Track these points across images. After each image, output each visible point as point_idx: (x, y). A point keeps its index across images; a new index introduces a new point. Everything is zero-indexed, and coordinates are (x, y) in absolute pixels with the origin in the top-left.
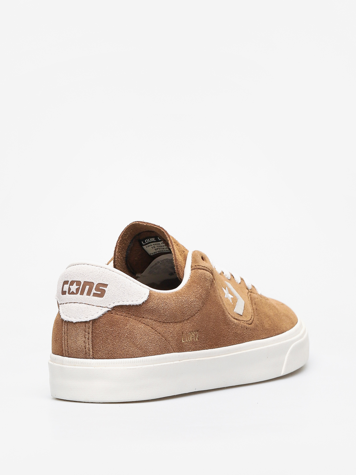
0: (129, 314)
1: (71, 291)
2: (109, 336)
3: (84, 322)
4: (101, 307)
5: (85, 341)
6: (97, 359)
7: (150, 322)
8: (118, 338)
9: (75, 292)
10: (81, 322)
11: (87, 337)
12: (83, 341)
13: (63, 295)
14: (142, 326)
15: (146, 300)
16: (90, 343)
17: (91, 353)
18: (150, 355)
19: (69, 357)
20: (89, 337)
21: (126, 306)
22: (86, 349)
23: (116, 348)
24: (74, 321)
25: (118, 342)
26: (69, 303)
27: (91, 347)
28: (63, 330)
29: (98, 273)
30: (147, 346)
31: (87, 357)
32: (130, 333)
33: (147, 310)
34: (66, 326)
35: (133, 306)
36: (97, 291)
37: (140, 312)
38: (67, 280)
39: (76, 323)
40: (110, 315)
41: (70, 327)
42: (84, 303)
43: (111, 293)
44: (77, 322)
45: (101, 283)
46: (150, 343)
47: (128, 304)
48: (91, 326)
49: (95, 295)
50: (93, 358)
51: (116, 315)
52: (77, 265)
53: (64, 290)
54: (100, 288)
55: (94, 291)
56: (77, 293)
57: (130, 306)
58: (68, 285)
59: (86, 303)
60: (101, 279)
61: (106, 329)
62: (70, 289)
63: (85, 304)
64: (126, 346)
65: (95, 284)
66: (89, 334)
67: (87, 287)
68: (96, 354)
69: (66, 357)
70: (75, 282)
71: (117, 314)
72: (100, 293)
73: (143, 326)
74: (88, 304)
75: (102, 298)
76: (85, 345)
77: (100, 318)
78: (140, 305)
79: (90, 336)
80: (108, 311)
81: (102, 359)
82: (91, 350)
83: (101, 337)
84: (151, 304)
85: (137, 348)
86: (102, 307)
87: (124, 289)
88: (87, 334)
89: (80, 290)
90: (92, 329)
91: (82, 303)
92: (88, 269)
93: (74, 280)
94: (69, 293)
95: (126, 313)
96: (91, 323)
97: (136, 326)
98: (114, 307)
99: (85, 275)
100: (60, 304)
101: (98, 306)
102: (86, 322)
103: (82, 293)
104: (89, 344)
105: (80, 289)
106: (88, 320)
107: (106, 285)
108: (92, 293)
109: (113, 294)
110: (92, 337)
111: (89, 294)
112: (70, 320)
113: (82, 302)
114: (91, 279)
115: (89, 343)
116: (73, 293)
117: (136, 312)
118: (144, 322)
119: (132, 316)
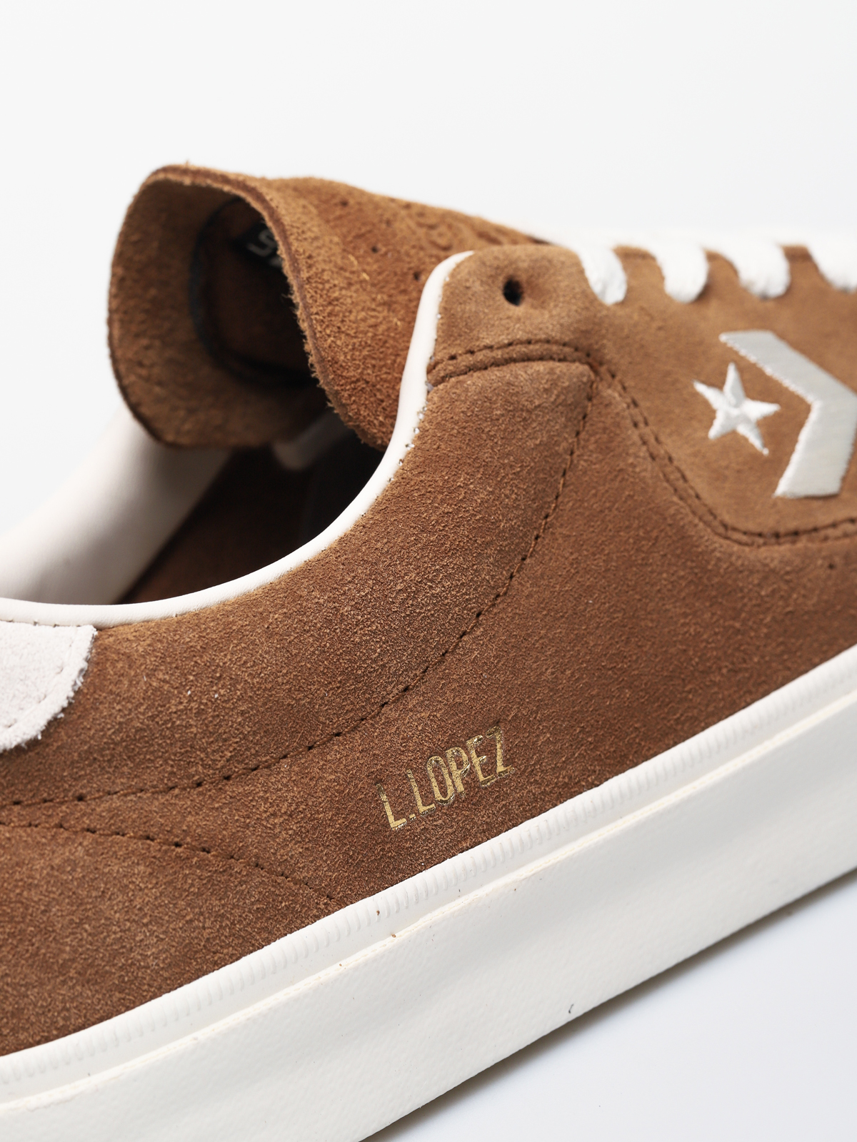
30: (131, 951)
33: (88, 752)
37: (48, 775)
46: (146, 925)
84: (106, 714)
85: (64, 982)
97: (40, 864)
117: (24, 781)
118: (87, 822)
119: (7, 812)
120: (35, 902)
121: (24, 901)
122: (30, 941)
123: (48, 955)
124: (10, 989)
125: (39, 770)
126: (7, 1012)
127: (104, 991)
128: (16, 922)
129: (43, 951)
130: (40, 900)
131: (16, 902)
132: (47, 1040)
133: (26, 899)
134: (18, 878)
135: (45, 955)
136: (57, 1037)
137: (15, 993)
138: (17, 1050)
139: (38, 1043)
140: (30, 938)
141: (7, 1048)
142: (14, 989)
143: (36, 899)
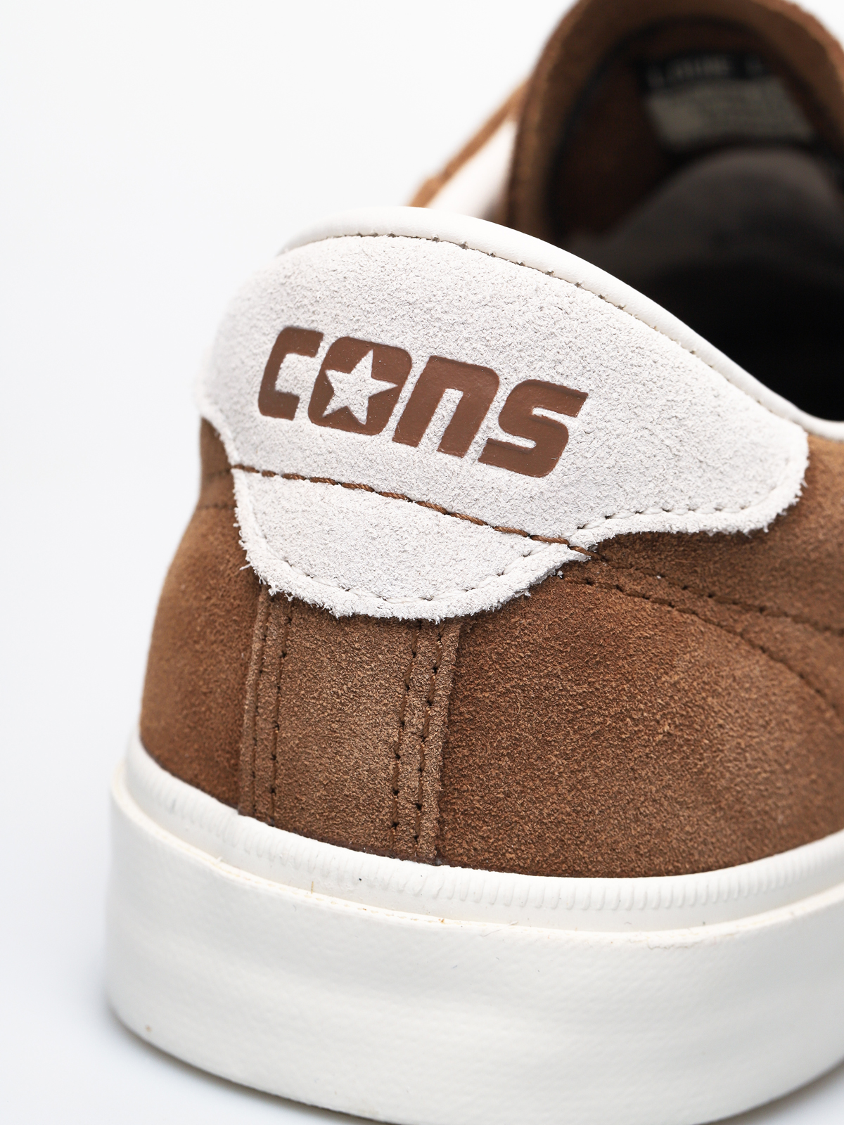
0: (685, 588)
1: (333, 405)
2: (558, 729)
3: (407, 623)
4: (526, 535)
5: (398, 745)
6: (464, 866)
7: (793, 636)
8: (611, 746)
9: (361, 415)
10: (389, 624)
11: (416, 721)
12: (386, 742)
13: (269, 419)
14: (753, 666)
15: (795, 501)
16: (432, 764)
17: (429, 825)
18: (779, 847)
19: (274, 823)
20: (426, 726)
21: (681, 537)
22: (396, 792)
23: (592, 812)
24: (341, 604)
25: (610, 772)
26: (314, 480)
27: (431, 786)
28: (256, 646)
29: (528, 316)
30: (770, 797)
31: (401, 846)
32: (688, 717)
33: (788, 562)
34: (279, 626)
35: (720, 536)
36: (514, 434)
37: (749, 574)
38: (312, 326)
39: (355, 620)
40: (578, 595)
41: (304, 638)
42: (418, 496)
43: (601, 453)
44: (355, 616)
45: (547, 379)
46: (786, 772)
47: (693, 529)
48: (449, 655)
49: (496, 454)
50: (441, 857)
51: (616, 596)
52: (385, 239)
53: (282, 385)
54: (538, 411)
55: (491, 428)
56: (374, 425)
57: (702, 538)
58: (315, 363)
59: (432, 498)
60: (550, 355)
61: (545, 681)
62: (323, 390)
63: (420, 503)
64: (657, 797)
65: (501, 379)
66: (430, 703)
67: (452, 398)
68: (462, 836)
69: (253, 816)
70: (371, 353)
71: (618, 587)
72: (530, 444)
73: (757, 672)
74: (445, 512)
75: (539, 481)
76: (396, 769)
77: (513, 605)
78: (757, 534)
79: (438, 721)
80: (568, 566)
81: (494, 873)
82: (430, 804)
83: (504, 734)
84: (813, 528)
85: (714, 811)
86: (533, 537)
87: (680, 432)
88: (415, 701)
89: (399, 409)
90: (456, 677)
91: (403, 497)
92: (467, 277)
93: (359, 335)
94: (317, 416)
95: (672, 584)
96: (453, 634)
97: (726, 671)
98: (606, 544)
99: (445, 317)
100: (241, 467)
101: (510, 525)
102: (419, 625)
103: (410, 433)
104: (421, 770)
105: (396, 401)
106: (436, 611)
107: (571, 400)
108: (480, 439)
109: (611, 462)
110: (450, 724)
111: (455, 442)
112: (309, 591)
113: (404, 490)
114: (482, 349)
115: (423, 763)
116: (344, 420)
117: (729, 574)
118: (764, 639)
119: (702, 603)
120: (715, 712)
121: (707, 707)
122: (701, 754)
123: (711, 776)
124: (666, 803)
125: (743, 567)
126: (654, 829)
127: (739, 834)
128: (694, 728)
129: (709, 770)
130: (720, 711)
131: (698, 706)
132: (677, 872)
133: (708, 705)
134: (706, 680)
135: (709, 774)
136: (687, 872)
137: (669, 809)
138: (646, 875)
139: (668, 873)
140: (702, 751)
141: (638, 869)
142: (669, 804)
143: (716, 710)
